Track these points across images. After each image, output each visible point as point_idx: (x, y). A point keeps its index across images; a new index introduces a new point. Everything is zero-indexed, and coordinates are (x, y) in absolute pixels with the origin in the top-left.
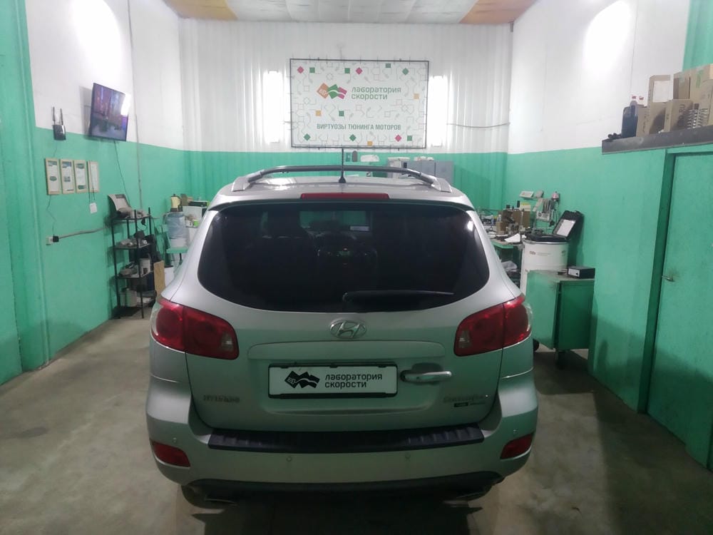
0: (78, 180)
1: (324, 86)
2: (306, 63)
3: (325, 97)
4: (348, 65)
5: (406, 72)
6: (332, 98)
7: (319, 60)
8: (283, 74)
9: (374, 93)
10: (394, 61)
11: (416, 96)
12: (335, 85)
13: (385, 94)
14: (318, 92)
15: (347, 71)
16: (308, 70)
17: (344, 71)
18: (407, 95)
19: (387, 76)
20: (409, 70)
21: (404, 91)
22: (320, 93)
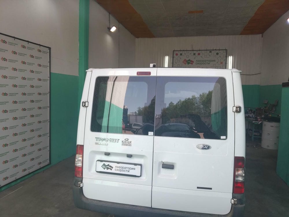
1: (185, 60)
2: (179, 52)
3: (185, 64)
4: (195, 52)
5: (217, 54)
6: (188, 64)
7: (184, 51)
8: (170, 56)
9: (204, 62)
10: (213, 50)
11: (222, 63)
12: (189, 60)
13: (209, 62)
14: (183, 62)
15: (194, 54)
16: (180, 54)
17: (193, 54)
18: (217, 63)
19: (210, 56)
20: (219, 53)
21: (217, 61)
22: (184, 63)
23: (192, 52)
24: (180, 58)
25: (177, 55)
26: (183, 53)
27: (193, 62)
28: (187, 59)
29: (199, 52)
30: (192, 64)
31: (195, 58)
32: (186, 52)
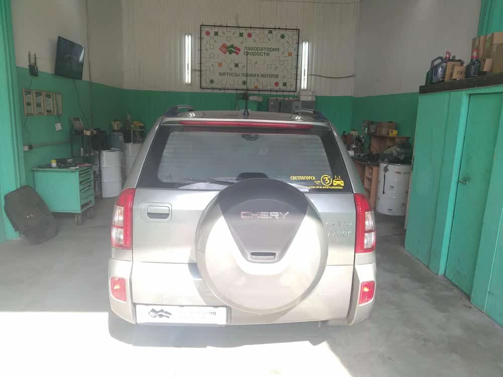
0: (47, 106)
1: (224, 46)
2: (212, 28)
3: (225, 53)
4: (242, 31)
5: (283, 37)
6: (230, 53)
7: (221, 26)
9: (260, 52)
10: (275, 29)
11: (290, 54)
12: (232, 46)
13: (268, 52)
16: (214, 34)
18: (283, 53)
19: (269, 39)
20: (285, 35)
21: (281, 50)
22: (221, 50)
23: (237, 30)
24: (215, 42)
25: (208, 33)
26: (220, 31)
27: (239, 50)
29: (249, 31)
30: (237, 53)
31: (242, 43)
32: (225, 29)
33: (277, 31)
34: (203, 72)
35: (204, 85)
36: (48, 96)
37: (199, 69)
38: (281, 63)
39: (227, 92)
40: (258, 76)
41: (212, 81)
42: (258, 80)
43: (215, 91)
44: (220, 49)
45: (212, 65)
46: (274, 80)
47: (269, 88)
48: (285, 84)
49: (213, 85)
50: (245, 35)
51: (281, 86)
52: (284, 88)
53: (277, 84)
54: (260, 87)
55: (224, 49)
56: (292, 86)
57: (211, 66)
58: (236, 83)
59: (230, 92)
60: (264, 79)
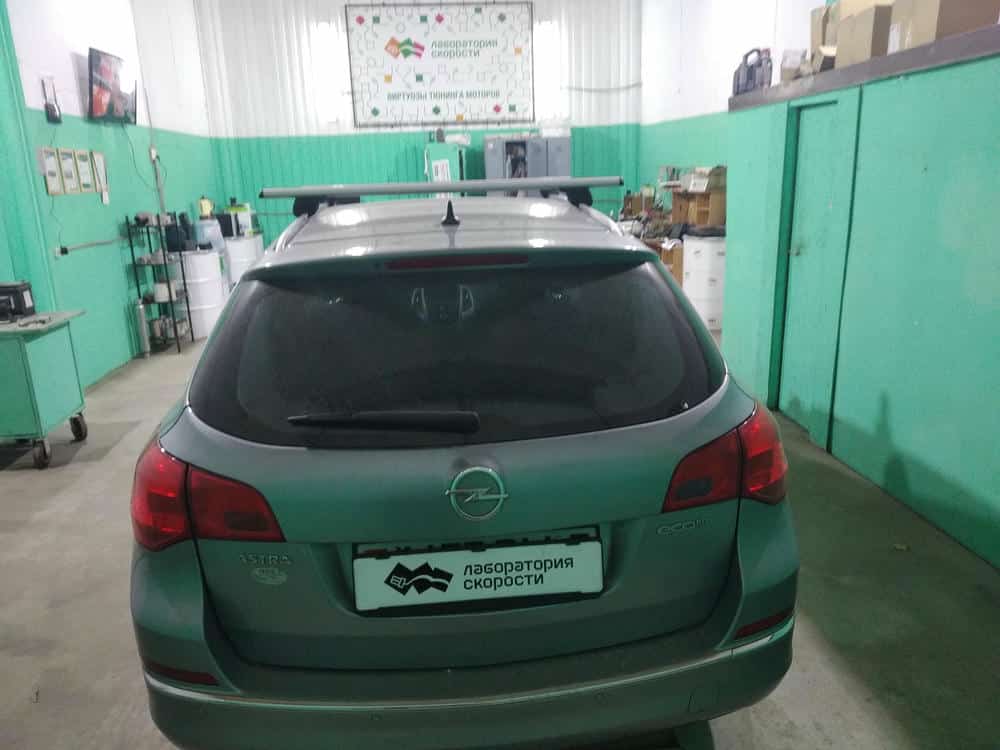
0: (82, 177)
1: (393, 42)
2: (367, 10)
3: (396, 56)
4: (424, 11)
5: (502, 18)
6: (406, 57)
7: (384, 5)
8: (337, 25)
9: (461, 49)
10: (486, 4)
11: (518, 51)
12: (408, 42)
13: (476, 49)
15: (424, 19)
16: (371, 20)
17: (419, 20)
18: (505, 49)
19: (477, 24)
20: (507, 16)
21: (501, 44)
22: (390, 52)
23: (415, 9)
24: (376, 36)
25: (360, 20)
26: (383, 13)
27: (422, 48)
28: (401, 39)
29: (437, 11)
30: (419, 55)
31: (426, 34)
32: (392, 10)
33: (490, 8)
34: (357, 96)
35: (361, 120)
36: (83, 158)
37: (350, 90)
38: (503, 68)
39: (405, 130)
40: (461, 95)
41: (375, 112)
42: (461, 104)
43: (383, 130)
44: (386, 48)
45: (374, 81)
46: (492, 102)
47: (483, 117)
48: (512, 108)
49: (379, 119)
50: (431, 19)
51: (505, 113)
52: (512, 116)
53: (497, 109)
54: (467, 117)
55: (394, 49)
56: (525, 110)
57: (372, 85)
58: (421, 110)
59: (411, 129)
60: (471, 101)
